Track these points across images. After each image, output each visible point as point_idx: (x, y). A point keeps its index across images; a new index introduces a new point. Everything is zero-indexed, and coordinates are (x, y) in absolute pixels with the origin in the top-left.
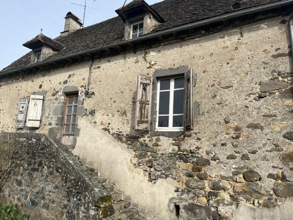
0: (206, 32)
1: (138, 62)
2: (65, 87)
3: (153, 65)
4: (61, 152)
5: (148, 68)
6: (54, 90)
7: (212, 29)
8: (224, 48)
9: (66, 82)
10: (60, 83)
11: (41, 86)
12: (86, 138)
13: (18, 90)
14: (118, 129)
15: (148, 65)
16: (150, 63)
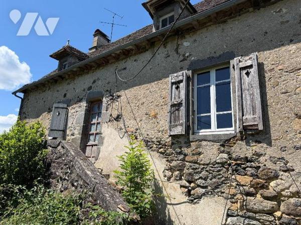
0: (254, 9)
1: (169, 56)
2: (89, 93)
3: (187, 57)
4: (77, 161)
5: (181, 61)
6: (78, 97)
7: (263, 4)
8: (282, 23)
9: (90, 88)
10: (84, 90)
11: (65, 95)
12: (110, 147)
13: (44, 102)
14: (148, 135)
15: (181, 58)
16: (184, 55)
